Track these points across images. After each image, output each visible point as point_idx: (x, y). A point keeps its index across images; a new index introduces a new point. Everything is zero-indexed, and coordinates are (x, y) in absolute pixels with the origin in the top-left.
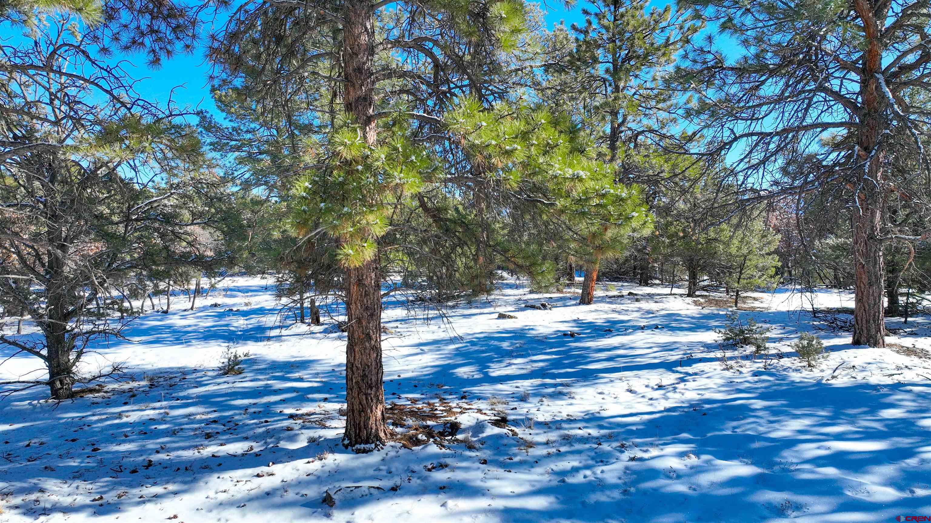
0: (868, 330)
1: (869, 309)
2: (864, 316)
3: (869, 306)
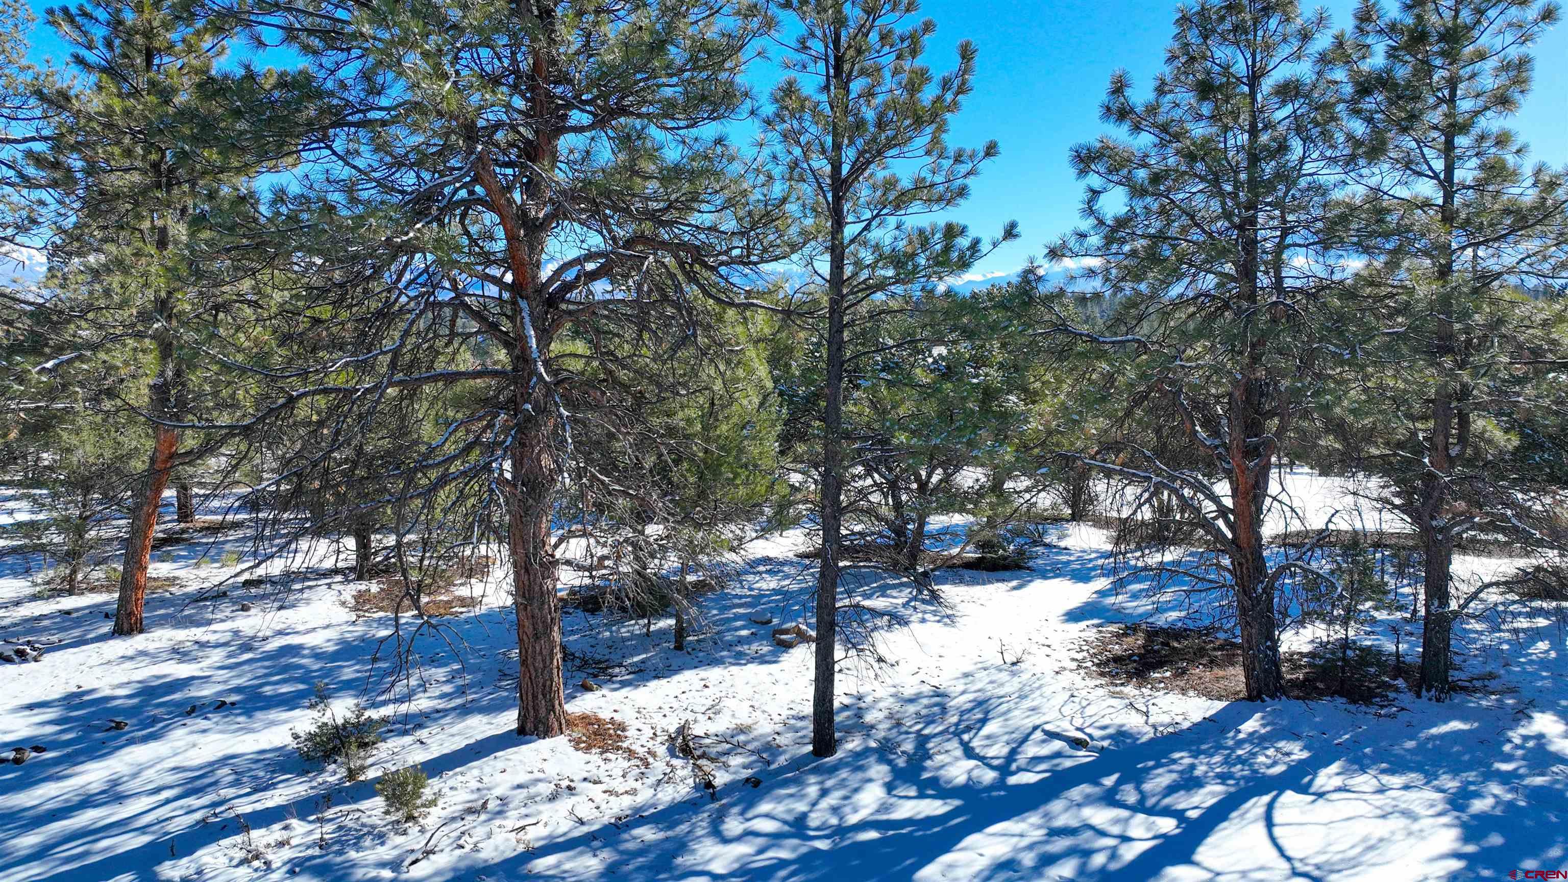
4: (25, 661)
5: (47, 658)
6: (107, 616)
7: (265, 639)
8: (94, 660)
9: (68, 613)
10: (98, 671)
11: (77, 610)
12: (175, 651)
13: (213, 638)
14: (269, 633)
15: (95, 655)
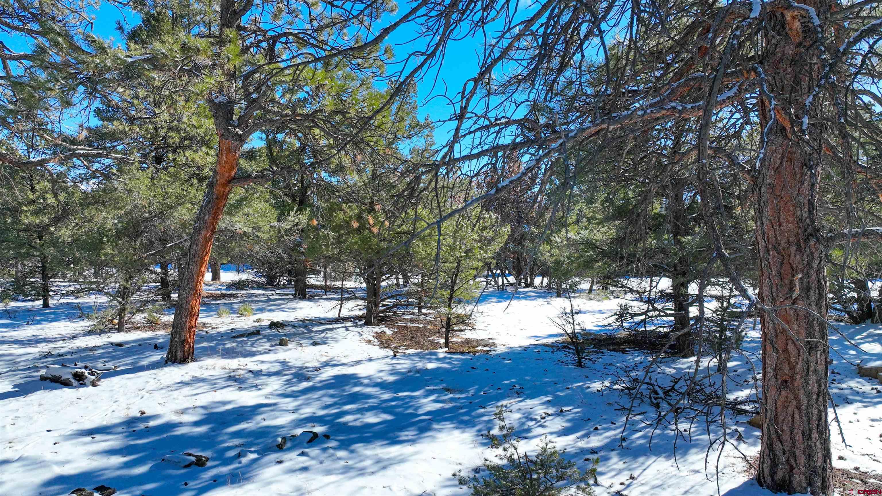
0: (810, 457)
1: (809, 405)
2: (798, 423)
3: (809, 396)
4: (83, 385)
5: (105, 383)
6: (156, 347)
7: (317, 369)
8: (152, 385)
9: (120, 345)
10: (159, 396)
11: (127, 343)
12: (230, 378)
13: (264, 367)
14: (317, 364)
15: (152, 381)
